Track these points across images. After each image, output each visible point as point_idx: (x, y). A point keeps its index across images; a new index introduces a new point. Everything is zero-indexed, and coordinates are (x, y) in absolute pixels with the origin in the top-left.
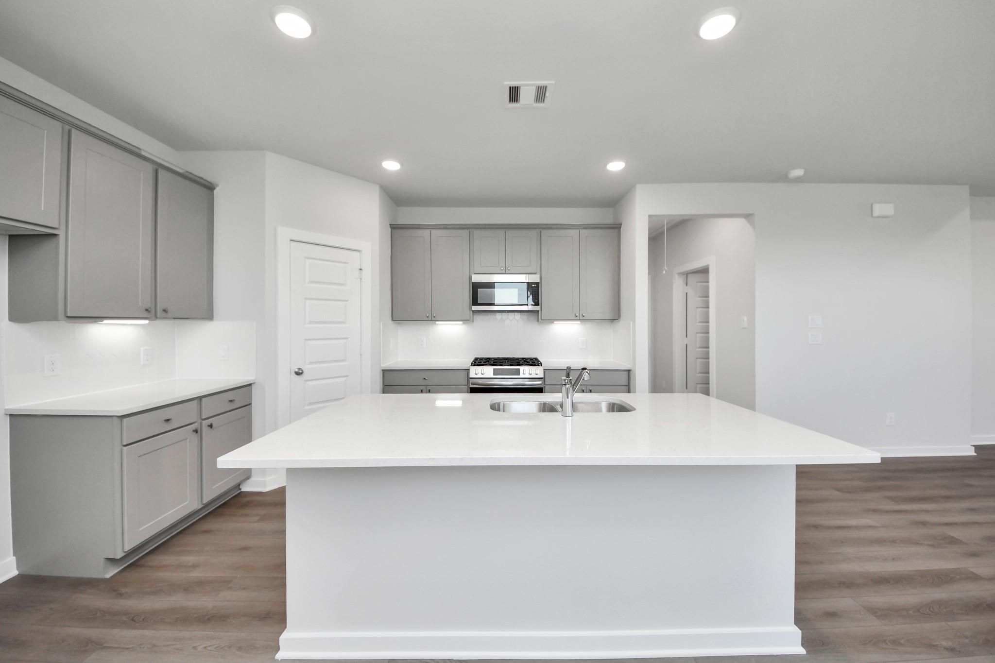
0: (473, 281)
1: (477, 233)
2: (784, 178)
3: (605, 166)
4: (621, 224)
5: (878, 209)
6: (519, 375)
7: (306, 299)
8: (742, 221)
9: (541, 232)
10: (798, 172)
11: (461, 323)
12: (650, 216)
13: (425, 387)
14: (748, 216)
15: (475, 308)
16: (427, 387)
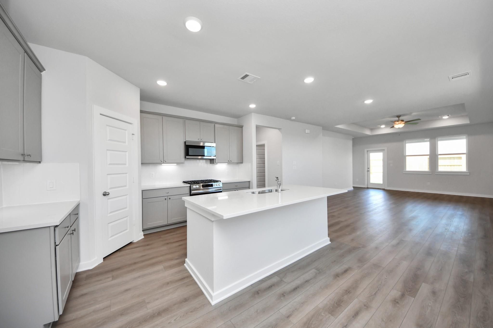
0: (186, 144)
1: (187, 121)
2: (290, 119)
3: (249, 105)
4: (243, 126)
5: (307, 131)
6: (213, 186)
7: (107, 150)
8: (277, 130)
9: (215, 125)
10: (294, 118)
11: (176, 164)
12: (256, 125)
13: (167, 197)
14: (279, 129)
15: (187, 157)
16: (168, 197)
